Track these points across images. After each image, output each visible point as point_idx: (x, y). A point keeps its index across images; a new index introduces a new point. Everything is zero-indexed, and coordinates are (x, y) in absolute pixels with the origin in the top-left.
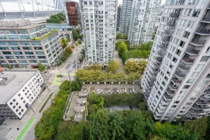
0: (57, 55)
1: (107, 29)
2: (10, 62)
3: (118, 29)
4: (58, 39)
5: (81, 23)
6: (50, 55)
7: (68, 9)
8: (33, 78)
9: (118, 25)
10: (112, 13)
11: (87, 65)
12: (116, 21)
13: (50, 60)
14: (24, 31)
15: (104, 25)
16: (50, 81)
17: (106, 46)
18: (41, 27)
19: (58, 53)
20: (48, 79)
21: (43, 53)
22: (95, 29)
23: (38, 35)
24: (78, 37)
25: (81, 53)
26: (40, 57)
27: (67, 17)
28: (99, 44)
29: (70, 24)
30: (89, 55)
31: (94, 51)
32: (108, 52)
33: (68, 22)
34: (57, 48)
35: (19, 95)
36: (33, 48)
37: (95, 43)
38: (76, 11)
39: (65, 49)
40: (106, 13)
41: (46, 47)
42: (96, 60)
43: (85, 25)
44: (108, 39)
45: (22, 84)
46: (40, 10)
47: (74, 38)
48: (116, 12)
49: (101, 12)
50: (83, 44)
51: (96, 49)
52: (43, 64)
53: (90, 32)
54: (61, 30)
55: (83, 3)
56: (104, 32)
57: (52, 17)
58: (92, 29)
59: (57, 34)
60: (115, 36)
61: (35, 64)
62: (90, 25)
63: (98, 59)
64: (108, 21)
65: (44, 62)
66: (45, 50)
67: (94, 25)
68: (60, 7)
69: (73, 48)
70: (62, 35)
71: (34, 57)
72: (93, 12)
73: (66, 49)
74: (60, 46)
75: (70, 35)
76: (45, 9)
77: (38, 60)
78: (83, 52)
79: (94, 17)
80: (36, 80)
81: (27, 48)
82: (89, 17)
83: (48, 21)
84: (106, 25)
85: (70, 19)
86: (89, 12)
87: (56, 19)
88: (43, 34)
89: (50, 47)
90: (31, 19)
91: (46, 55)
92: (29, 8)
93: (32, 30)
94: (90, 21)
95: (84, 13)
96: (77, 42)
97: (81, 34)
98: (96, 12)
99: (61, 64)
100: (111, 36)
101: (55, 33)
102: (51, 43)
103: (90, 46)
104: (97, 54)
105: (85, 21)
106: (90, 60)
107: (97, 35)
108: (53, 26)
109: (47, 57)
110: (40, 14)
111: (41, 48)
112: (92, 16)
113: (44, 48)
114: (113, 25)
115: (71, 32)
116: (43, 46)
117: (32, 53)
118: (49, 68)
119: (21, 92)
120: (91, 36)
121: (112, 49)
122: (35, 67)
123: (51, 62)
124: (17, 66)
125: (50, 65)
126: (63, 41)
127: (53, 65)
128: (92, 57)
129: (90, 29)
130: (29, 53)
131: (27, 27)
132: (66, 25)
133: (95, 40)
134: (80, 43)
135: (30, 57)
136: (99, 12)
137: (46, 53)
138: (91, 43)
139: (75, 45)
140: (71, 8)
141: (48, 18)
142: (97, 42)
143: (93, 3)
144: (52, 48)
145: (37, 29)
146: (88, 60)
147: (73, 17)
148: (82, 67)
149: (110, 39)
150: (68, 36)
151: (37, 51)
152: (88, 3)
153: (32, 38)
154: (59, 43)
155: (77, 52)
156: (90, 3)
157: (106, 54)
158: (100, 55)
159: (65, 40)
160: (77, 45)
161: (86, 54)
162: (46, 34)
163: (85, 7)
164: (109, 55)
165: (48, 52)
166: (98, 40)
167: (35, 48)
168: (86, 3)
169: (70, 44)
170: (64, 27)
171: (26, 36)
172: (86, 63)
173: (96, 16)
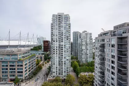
0: (31, 71)
1: (65, 54)
3: (71, 54)
4: (35, 60)
5: (50, 51)
6: (26, 70)
7: (44, 44)
9: (72, 52)
10: (68, 46)
11: (51, 78)
12: (70, 49)
13: (25, 74)
14: (16, 55)
15: (64, 51)
17: (65, 64)
18: (26, 53)
19: (32, 69)
21: (22, 69)
22: (58, 54)
23: (23, 57)
24: (47, 58)
25: (48, 69)
26: (18, 72)
27: (43, 47)
29: (44, 51)
30: (53, 70)
31: (57, 68)
32: (66, 68)
33: (43, 50)
34: (33, 66)
36: (16, 66)
37: (58, 62)
38: (48, 45)
39: (37, 66)
40: (65, 46)
41: (26, 65)
43: (53, 52)
44: (66, 60)
46: (29, 44)
47: (45, 59)
48: (70, 45)
50: (50, 63)
51: (58, 66)
52: (19, 77)
53: (55, 56)
54: (38, 54)
55: (53, 41)
56: (64, 56)
58: (57, 54)
59: (35, 57)
60: (70, 57)
61: (13, 78)
62: (55, 51)
63: (59, 74)
64: (66, 49)
65: (21, 76)
66: (24, 67)
67: (58, 52)
68: (40, 43)
70: (38, 57)
71: (15, 72)
72: (58, 45)
73: (39, 66)
74: (35, 64)
75: (43, 57)
76: (32, 43)
77: (17, 74)
78: (50, 68)
79: (58, 47)
81: (13, 66)
82: (55, 48)
83: (32, 50)
84: (65, 51)
86: (56, 45)
87: (36, 48)
88: (26, 56)
89: (28, 65)
90: (22, 49)
91: (24, 70)
92: (23, 43)
93: (20, 54)
94: (55, 49)
95: (53, 45)
96: (46, 62)
97: (49, 57)
99: (32, 77)
100: (68, 58)
102: (29, 62)
103: (54, 64)
104: (59, 70)
105: (53, 50)
107: (59, 57)
108: (33, 52)
109: (24, 72)
110: (28, 46)
111: (22, 66)
112: (57, 47)
113: (24, 65)
114: (69, 52)
115: (44, 55)
118: (22, 81)
120: (55, 58)
121: (69, 66)
123: (26, 76)
125: (24, 78)
126: (38, 61)
127: (26, 78)
128: (55, 72)
129: (55, 54)
130: (12, 69)
131: (18, 53)
132: (41, 52)
133: (58, 60)
134: (48, 62)
135: (12, 72)
136: (61, 45)
137: (24, 68)
138: (55, 62)
139: (44, 64)
140: (46, 43)
141: (32, 48)
142: (59, 62)
143: (58, 41)
144: (30, 65)
145: (24, 54)
146: (52, 74)
147: (46, 47)
148: (47, 80)
149: (67, 60)
150: (41, 58)
151: (19, 67)
152: (55, 41)
153: (18, 59)
154: (35, 62)
155: (45, 68)
156: (57, 41)
157: (65, 69)
158: (61, 70)
159: (39, 60)
160: (46, 63)
161: (51, 70)
162: (28, 57)
163: (53, 43)
164: (67, 70)
165: (25, 68)
166: (60, 60)
167: (18, 66)
168: (54, 41)
169: (41, 62)
170: (40, 53)
171: (16, 58)
172: (50, 76)
173: (59, 47)
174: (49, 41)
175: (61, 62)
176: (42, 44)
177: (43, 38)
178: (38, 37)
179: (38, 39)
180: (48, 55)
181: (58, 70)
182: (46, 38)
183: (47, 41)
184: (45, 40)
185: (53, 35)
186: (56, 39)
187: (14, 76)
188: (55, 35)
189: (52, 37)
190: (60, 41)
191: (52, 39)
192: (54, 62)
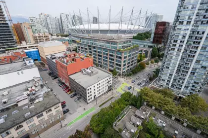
0: (130, 67)
1: (202, 53)
2: (99, 62)
4: (137, 53)
5: (165, 43)
6: (125, 65)
7: (157, 28)
8: (106, 79)
11: (156, 86)
13: (123, 69)
14: (115, 43)
15: (200, 48)
16: (116, 86)
17: (193, 73)
18: (127, 42)
19: (132, 65)
20: (115, 84)
21: (121, 62)
22: (182, 51)
23: (123, 47)
24: (157, 55)
25: (154, 71)
26: (117, 64)
27: (152, 36)
28: (182, 69)
29: (153, 42)
30: (163, 77)
31: (171, 75)
32: (192, 81)
33: (152, 40)
34: (133, 61)
35: (94, 87)
36: (115, 57)
37: (177, 66)
38: (164, 30)
41: (125, 58)
42: (170, 85)
43: (171, 45)
44: (200, 66)
45: (99, 79)
46: (132, 29)
47: (152, 55)
49: (200, 33)
50: (160, 64)
51: (175, 73)
52: (117, 70)
53: (175, 54)
54: (142, 46)
55: (178, 23)
56: (196, 57)
57: (139, 34)
58: (179, 50)
59: (137, 49)
61: (112, 68)
62: (178, 46)
63: (173, 86)
65: (119, 69)
66: (123, 60)
67: (184, 46)
68: (150, 26)
69: (148, 64)
70: (141, 51)
71: (113, 63)
72: (188, 33)
73: (141, 64)
74: (136, 60)
75: (149, 52)
76: (136, 27)
77: (115, 66)
78: (157, 72)
79: (187, 37)
80: (107, 81)
81: (112, 56)
82: (180, 37)
83: (134, 38)
84: (203, 48)
85: (154, 37)
86: (182, 32)
87: (142, 36)
88: (126, 47)
89: (128, 58)
90: (123, 35)
91: (122, 64)
92: (124, 27)
93: (120, 43)
94: (179, 41)
95: (175, 32)
96: (153, 60)
97: (161, 53)
98: (193, 32)
99: (130, 75)
100: (206, 64)
101: (136, 48)
102: (129, 56)
103: (168, 68)
104: (175, 80)
105: (172, 41)
106: (161, 82)
107: (183, 58)
108: (137, 42)
109: (122, 66)
110: (130, 32)
111: (120, 58)
112: (184, 37)
113: (123, 58)
115: (151, 50)
116: (123, 56)
117: (113, 60)
118: (120, 75)
119: (96, 85)
120: (174, 57)
121: (202, 80)
122: (110, 71)
123: (124, 71)
124: (101, 66)
125: (121, 73)
126: (141, 56)
128: (166, 81)
130: (112, 60)
131: (118, 41)
132: (148, 42)
133: (178, 62)
134: (157, 61)
135: (111, 62)
136: (198, 32)
137: (122, 62)
138: (171, 65)
139: (150, 63)
140: (160, 27)
141: (135, 35)
142: (180, 66)
143: (192, 22)
144: (129, 60)
145: (124, 43)
146: (159, 81)
147: (159, 36)
148: (150, 86)
149: (202, 67)
150: (147, 52)
151: (118, 59)
152: (185, 23)
153: (118, 49)
154: (136, 56)
155: (150, 69)
156: (189, 23)
157: (189, 84)
158: (179, 81)
159: (143, 55)
160: (152, 63)
161: (159, 75)
162: (128, 48)
163: (178, 27)
164: (193, 86)
165: (124, 62)
166: (182, 63)
167: (117, 57)
168: (182, 23)
169: (146, 59)
170: (146, 44)
171: (115, 47)
172: (155, 84)
173: (190, 37)
174: (168, 23)
175: (184, 67)
176: (153, 28)
177: (157, 17)
178: (149, 15)
179: (146, 20)
180: (159, 50)
181: (172, 79)
182: (162, 17)
183: (164, 24)
184: (159, 20)
185: (182, 8)
186: (187, 18)
187: (112, 66)
188: (190, 7)
189: (179, 12)
190: (199, 23)
191: (178, 17)
192: (169, 64)
